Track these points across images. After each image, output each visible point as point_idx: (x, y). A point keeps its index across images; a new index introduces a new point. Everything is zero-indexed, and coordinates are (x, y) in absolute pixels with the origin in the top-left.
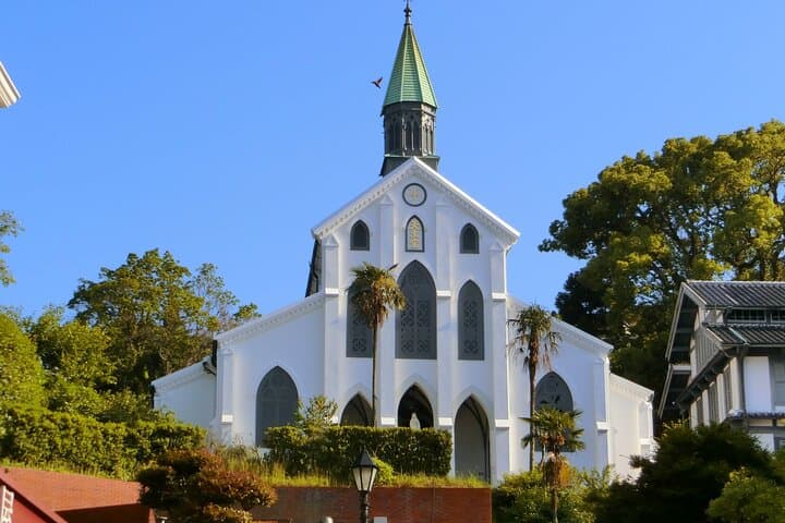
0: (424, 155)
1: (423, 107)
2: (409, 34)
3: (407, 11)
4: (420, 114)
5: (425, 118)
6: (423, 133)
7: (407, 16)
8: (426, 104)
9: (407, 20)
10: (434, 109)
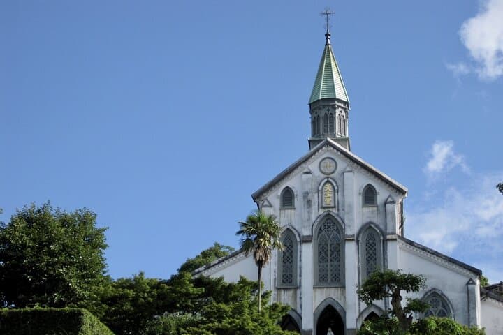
0: (338, 137)
1: (337, 103)
2: (328, 51)
3: (327, 35)
4: (334, 107)
5: (338, 111)
6: (337, 121)
7: (327, 38)
8: (340, 101)
9: (327, 41)
10: (345, 103)
